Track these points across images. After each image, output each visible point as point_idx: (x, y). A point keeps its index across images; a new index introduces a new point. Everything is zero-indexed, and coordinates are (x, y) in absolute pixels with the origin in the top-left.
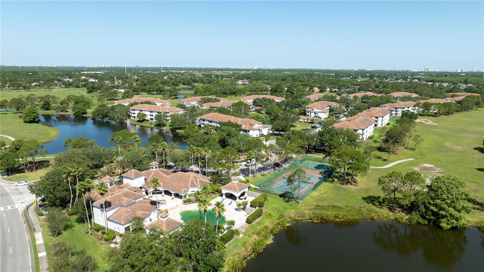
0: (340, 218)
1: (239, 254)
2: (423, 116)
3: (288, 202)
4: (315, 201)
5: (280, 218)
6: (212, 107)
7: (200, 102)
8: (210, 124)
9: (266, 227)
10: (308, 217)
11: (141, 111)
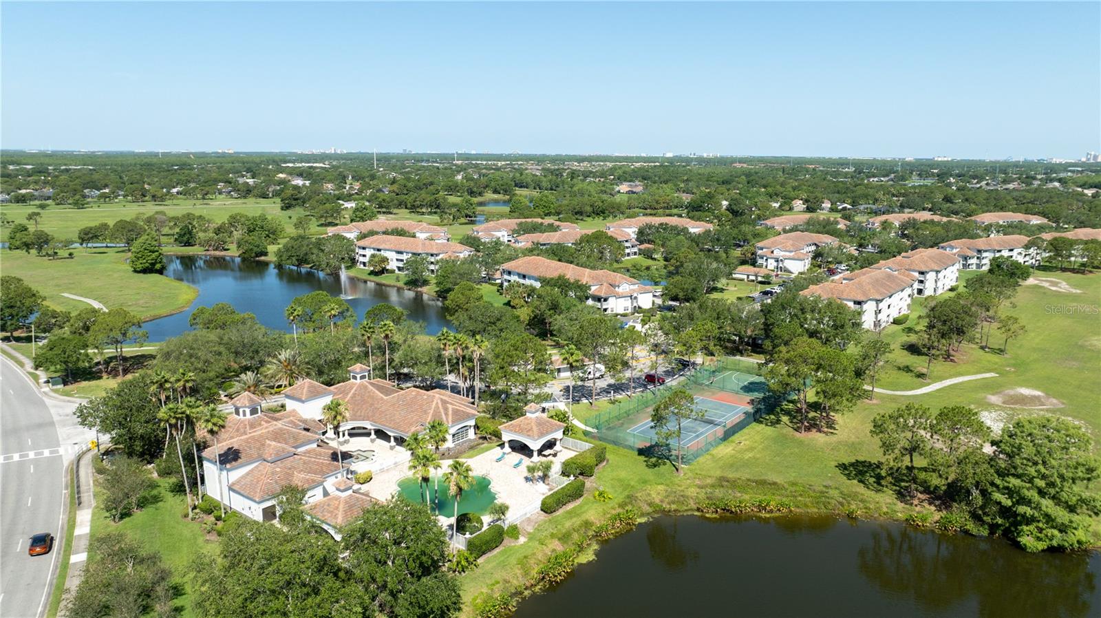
0: (771, 511)
1: (506, 581)
2: (1050, 271)
3: (655, 466)
4: (720, 468)
5: (626, 504)
6: (538, 244)
7: (514, 231)
8: (522, 281)
9: (587, 524)
10: (693, 505)
11: (379, 250)
